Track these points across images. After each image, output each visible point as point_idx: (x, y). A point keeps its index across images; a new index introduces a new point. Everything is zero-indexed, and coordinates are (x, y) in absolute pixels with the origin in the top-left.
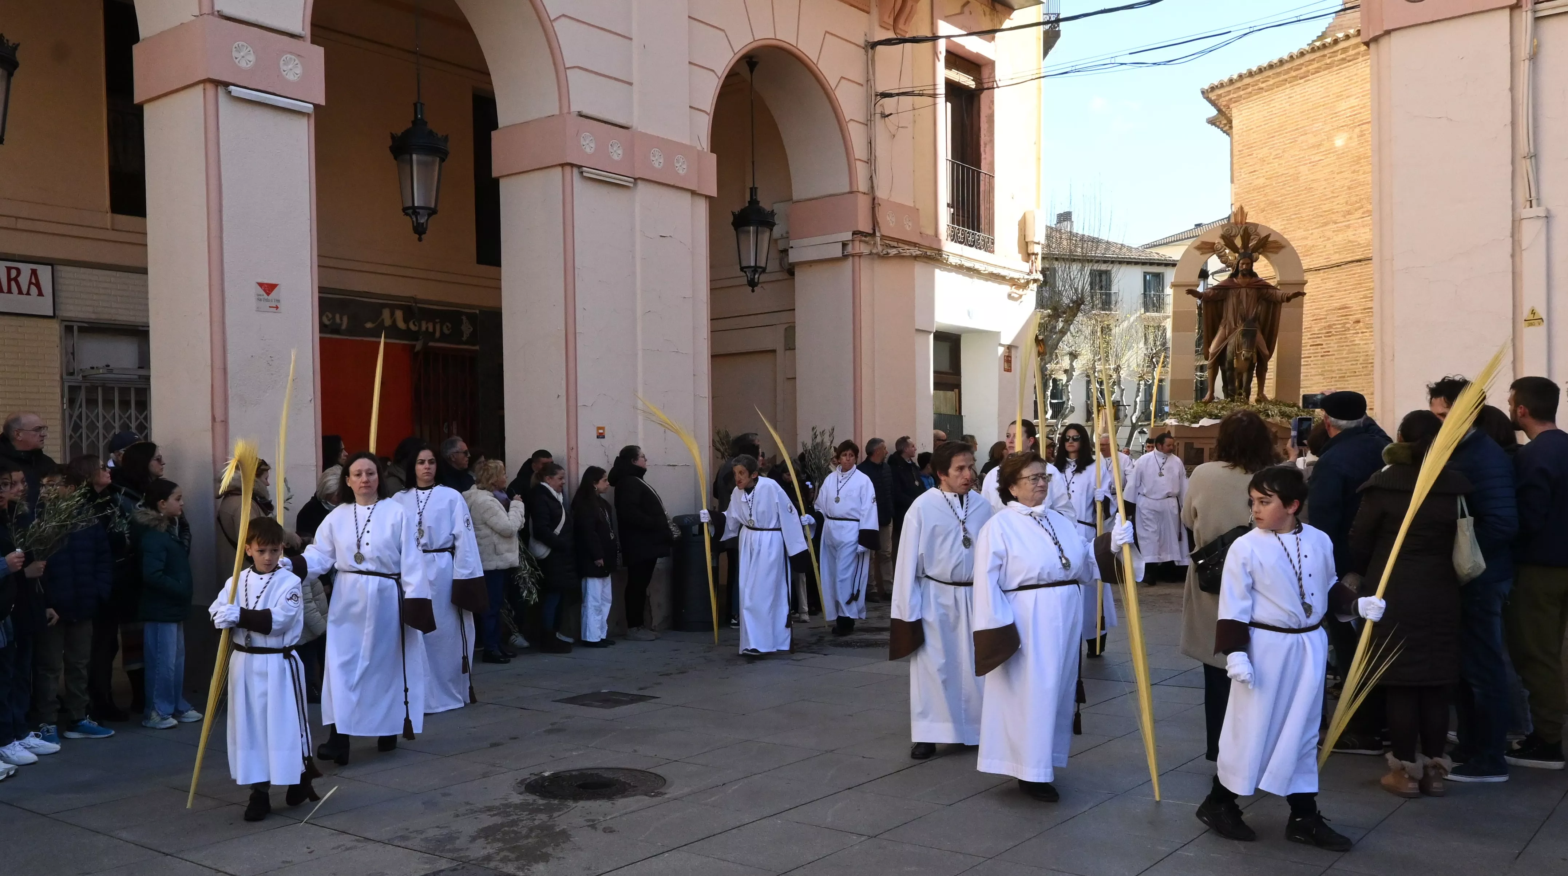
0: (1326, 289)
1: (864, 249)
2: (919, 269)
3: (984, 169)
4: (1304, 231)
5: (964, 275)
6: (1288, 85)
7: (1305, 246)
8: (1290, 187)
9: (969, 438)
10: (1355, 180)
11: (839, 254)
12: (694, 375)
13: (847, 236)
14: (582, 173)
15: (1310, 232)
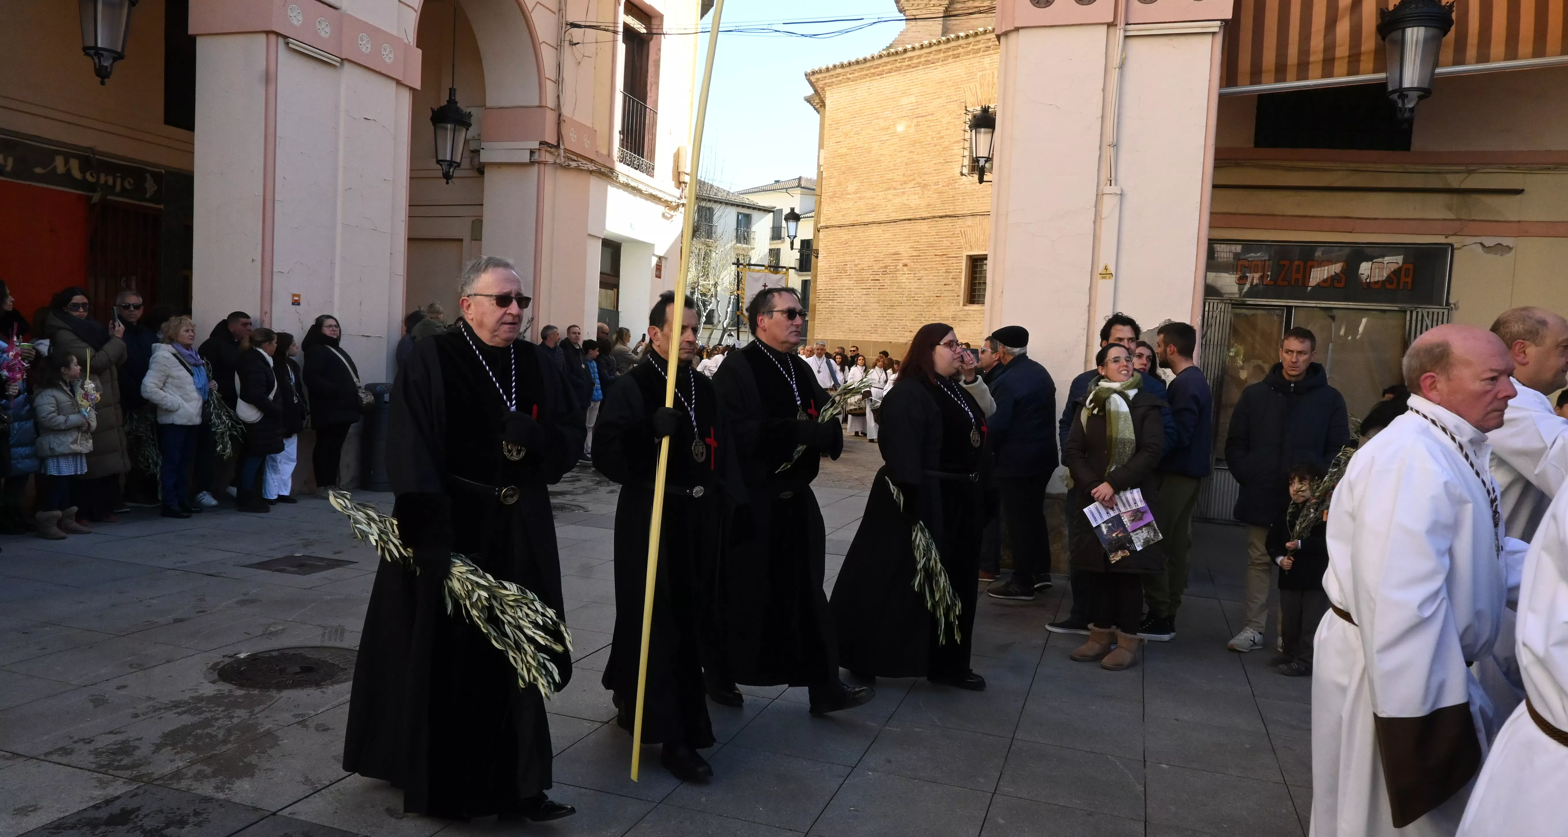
0: (885, 239)
1: (549, 158)
2: (594, 183)
3: (649, 105)
4: (873, 192)
5: (630, 193)
6: (868, 79)
7: (872, 204)
8: (865, 157)
9: (624, 330)
10: (911, 158)
11: (528, 161)
12: (391, 254)
13: (535, 145)
14: (287, 43)
15: (877, 194)
